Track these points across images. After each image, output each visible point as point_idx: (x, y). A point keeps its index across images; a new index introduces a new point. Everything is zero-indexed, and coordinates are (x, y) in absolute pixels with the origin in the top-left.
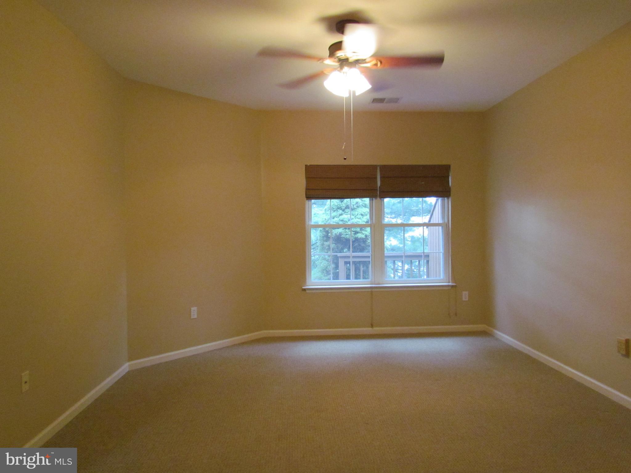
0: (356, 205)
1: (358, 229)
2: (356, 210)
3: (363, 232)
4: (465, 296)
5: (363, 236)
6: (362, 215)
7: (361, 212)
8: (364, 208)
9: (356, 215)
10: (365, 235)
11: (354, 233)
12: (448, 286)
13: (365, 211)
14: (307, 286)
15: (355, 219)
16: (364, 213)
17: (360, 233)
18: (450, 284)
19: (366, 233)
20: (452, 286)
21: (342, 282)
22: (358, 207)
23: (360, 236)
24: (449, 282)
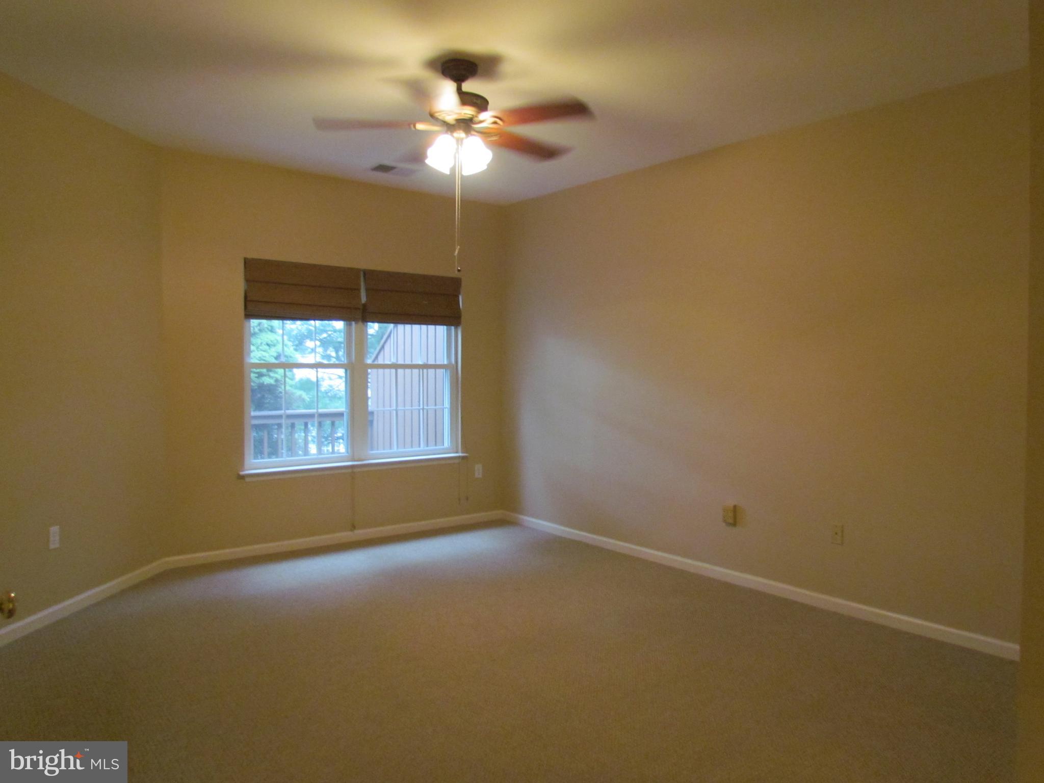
0: (258, 327)
1: (264, 371)
2: (258, 337)
3: (272, 374)
4: (478, 470)
5: (272, 382)
6: (268, 345)
7: (266, 339)
8: (269, 333)
9: (259, 344)
10: (275, 379)
11: (257, 375)
12: (459, 457)
13: (272, 339)
14: (247, 470)
15: (258, 351)
16: (271, 341)
17: (266, 375)
18: (460, 454)
19: (276, 375)
20: (463, 458)
21: (302, 460)
22: (260, 330)
23: (267, 380)
24: (457, 452)
